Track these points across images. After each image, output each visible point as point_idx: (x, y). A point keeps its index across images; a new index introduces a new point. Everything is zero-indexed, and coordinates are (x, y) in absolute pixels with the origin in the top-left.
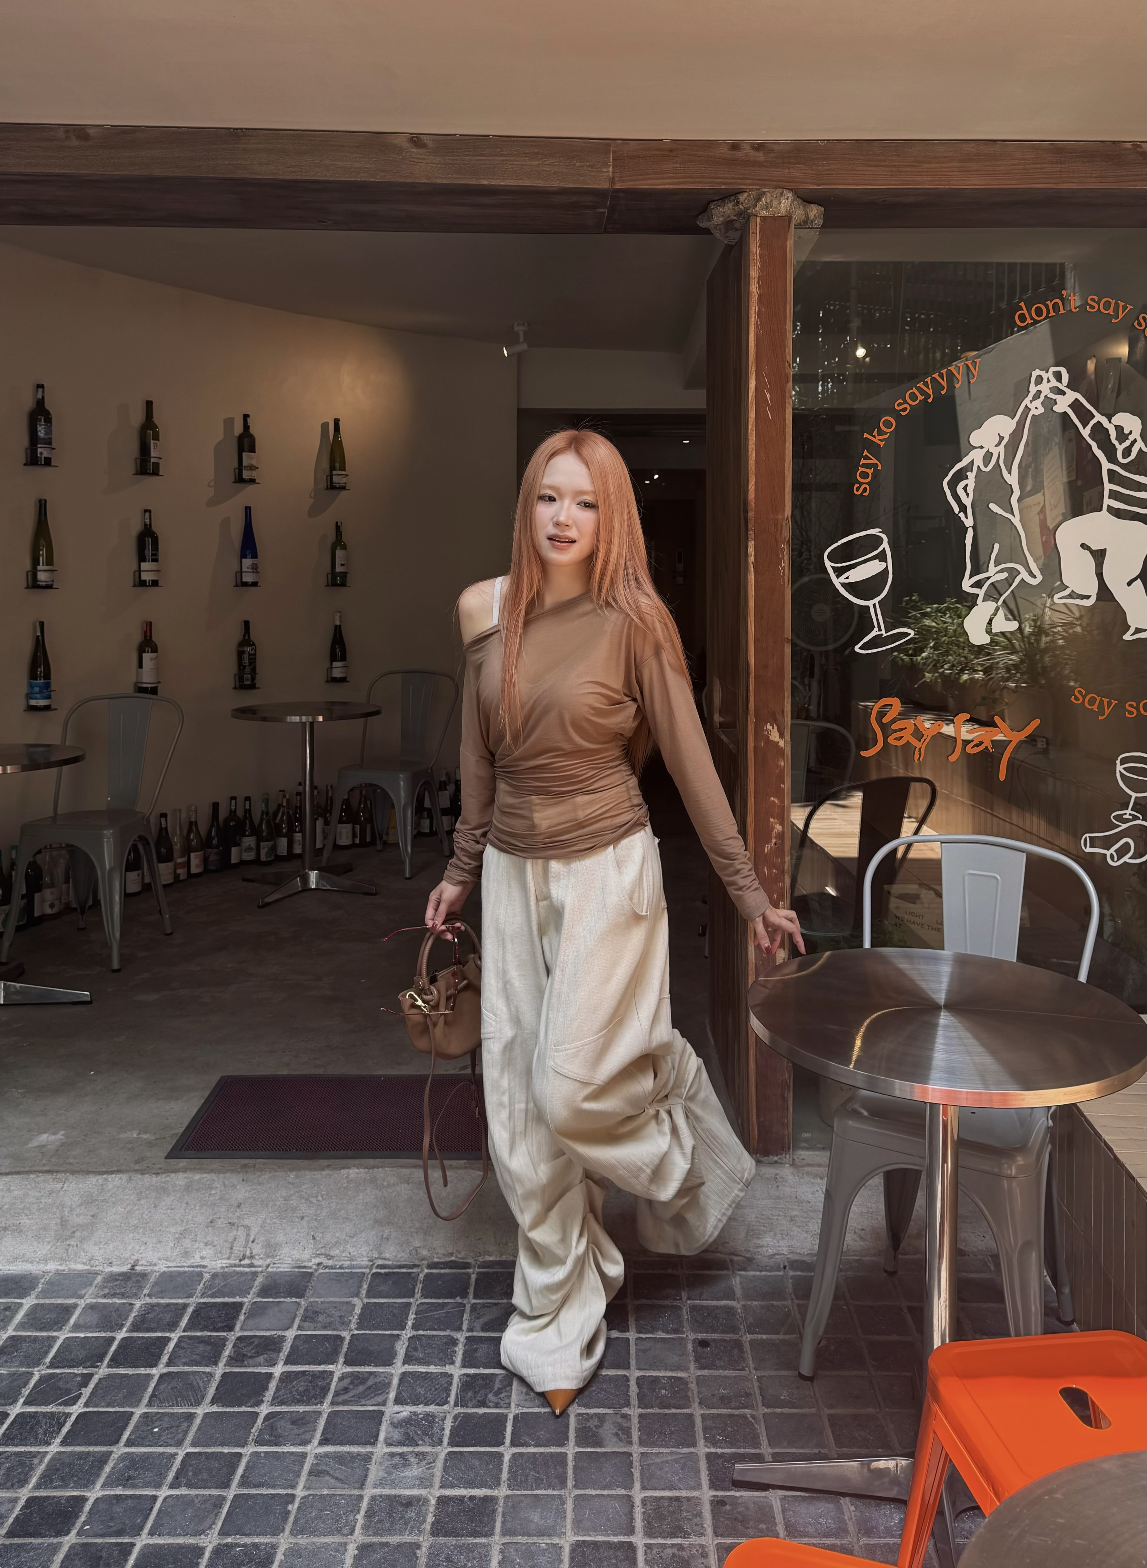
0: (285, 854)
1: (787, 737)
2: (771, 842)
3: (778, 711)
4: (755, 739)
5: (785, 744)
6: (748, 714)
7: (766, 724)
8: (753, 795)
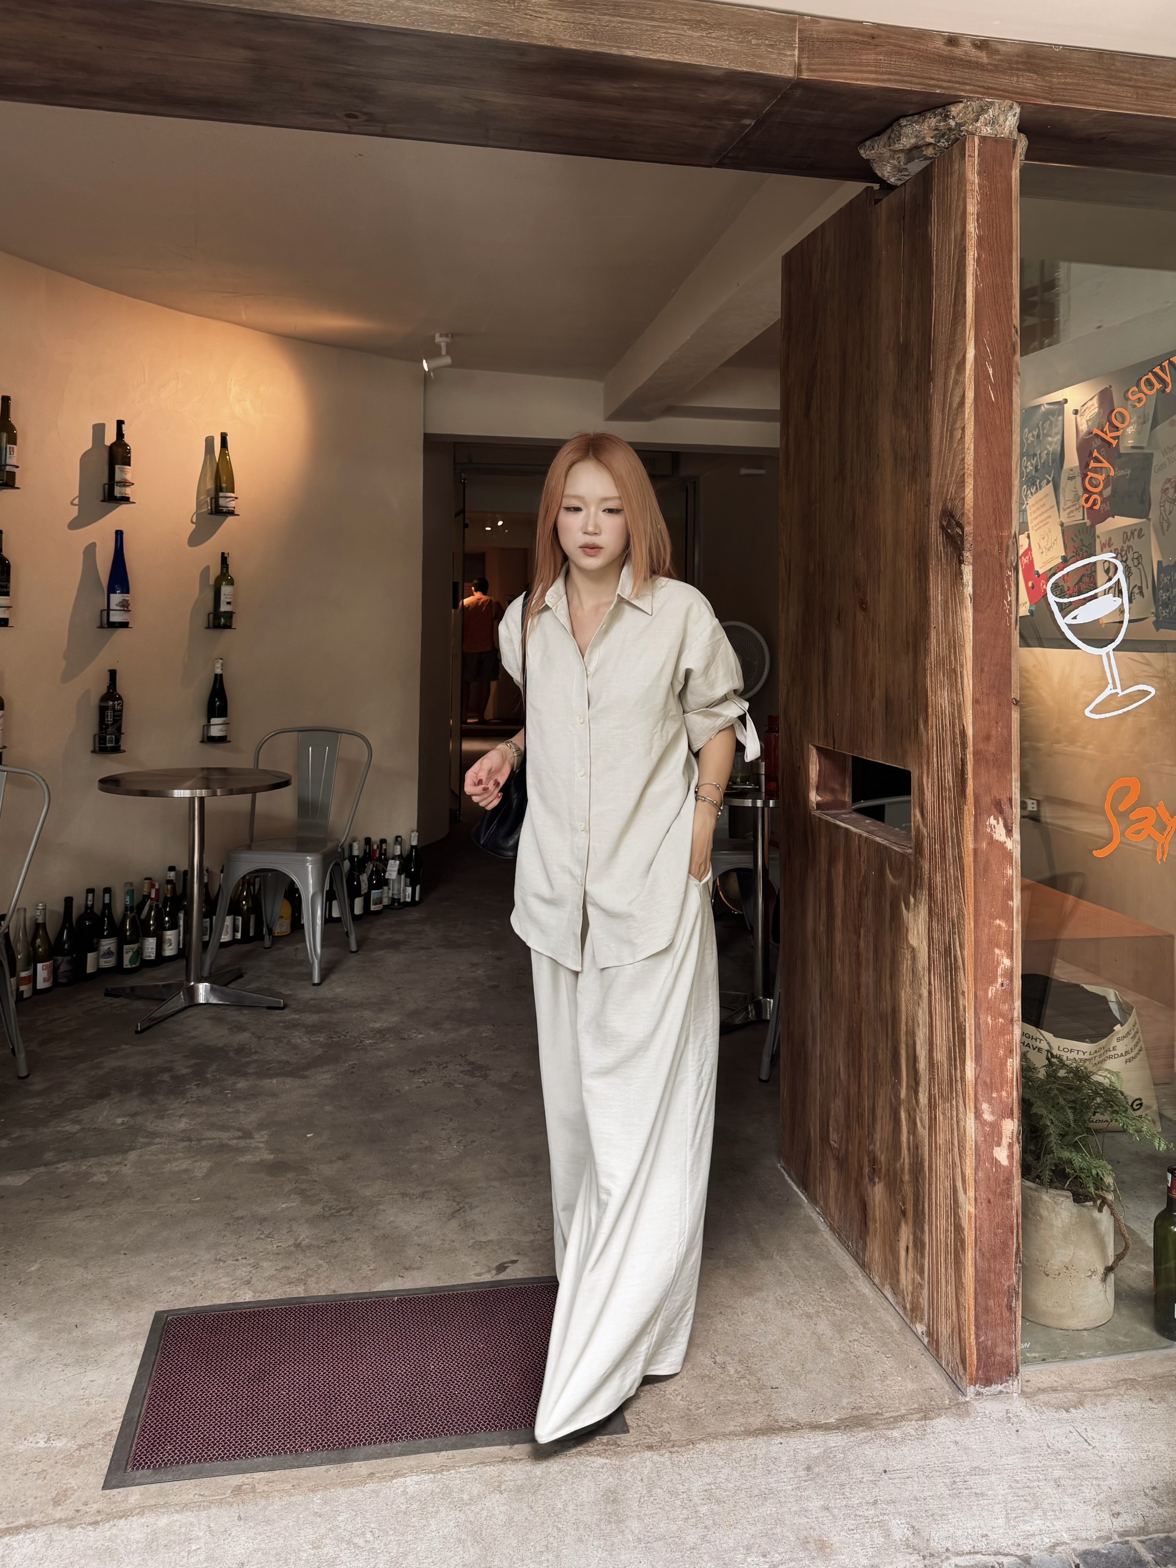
0: (153, 957)
1: (1017, 835)
2: (997, 981)
3: (1004, 800)
4: (976, 839)
5: (1013, 844)
6: (965, 803)
7: (989, 817)
8: (972, 916)
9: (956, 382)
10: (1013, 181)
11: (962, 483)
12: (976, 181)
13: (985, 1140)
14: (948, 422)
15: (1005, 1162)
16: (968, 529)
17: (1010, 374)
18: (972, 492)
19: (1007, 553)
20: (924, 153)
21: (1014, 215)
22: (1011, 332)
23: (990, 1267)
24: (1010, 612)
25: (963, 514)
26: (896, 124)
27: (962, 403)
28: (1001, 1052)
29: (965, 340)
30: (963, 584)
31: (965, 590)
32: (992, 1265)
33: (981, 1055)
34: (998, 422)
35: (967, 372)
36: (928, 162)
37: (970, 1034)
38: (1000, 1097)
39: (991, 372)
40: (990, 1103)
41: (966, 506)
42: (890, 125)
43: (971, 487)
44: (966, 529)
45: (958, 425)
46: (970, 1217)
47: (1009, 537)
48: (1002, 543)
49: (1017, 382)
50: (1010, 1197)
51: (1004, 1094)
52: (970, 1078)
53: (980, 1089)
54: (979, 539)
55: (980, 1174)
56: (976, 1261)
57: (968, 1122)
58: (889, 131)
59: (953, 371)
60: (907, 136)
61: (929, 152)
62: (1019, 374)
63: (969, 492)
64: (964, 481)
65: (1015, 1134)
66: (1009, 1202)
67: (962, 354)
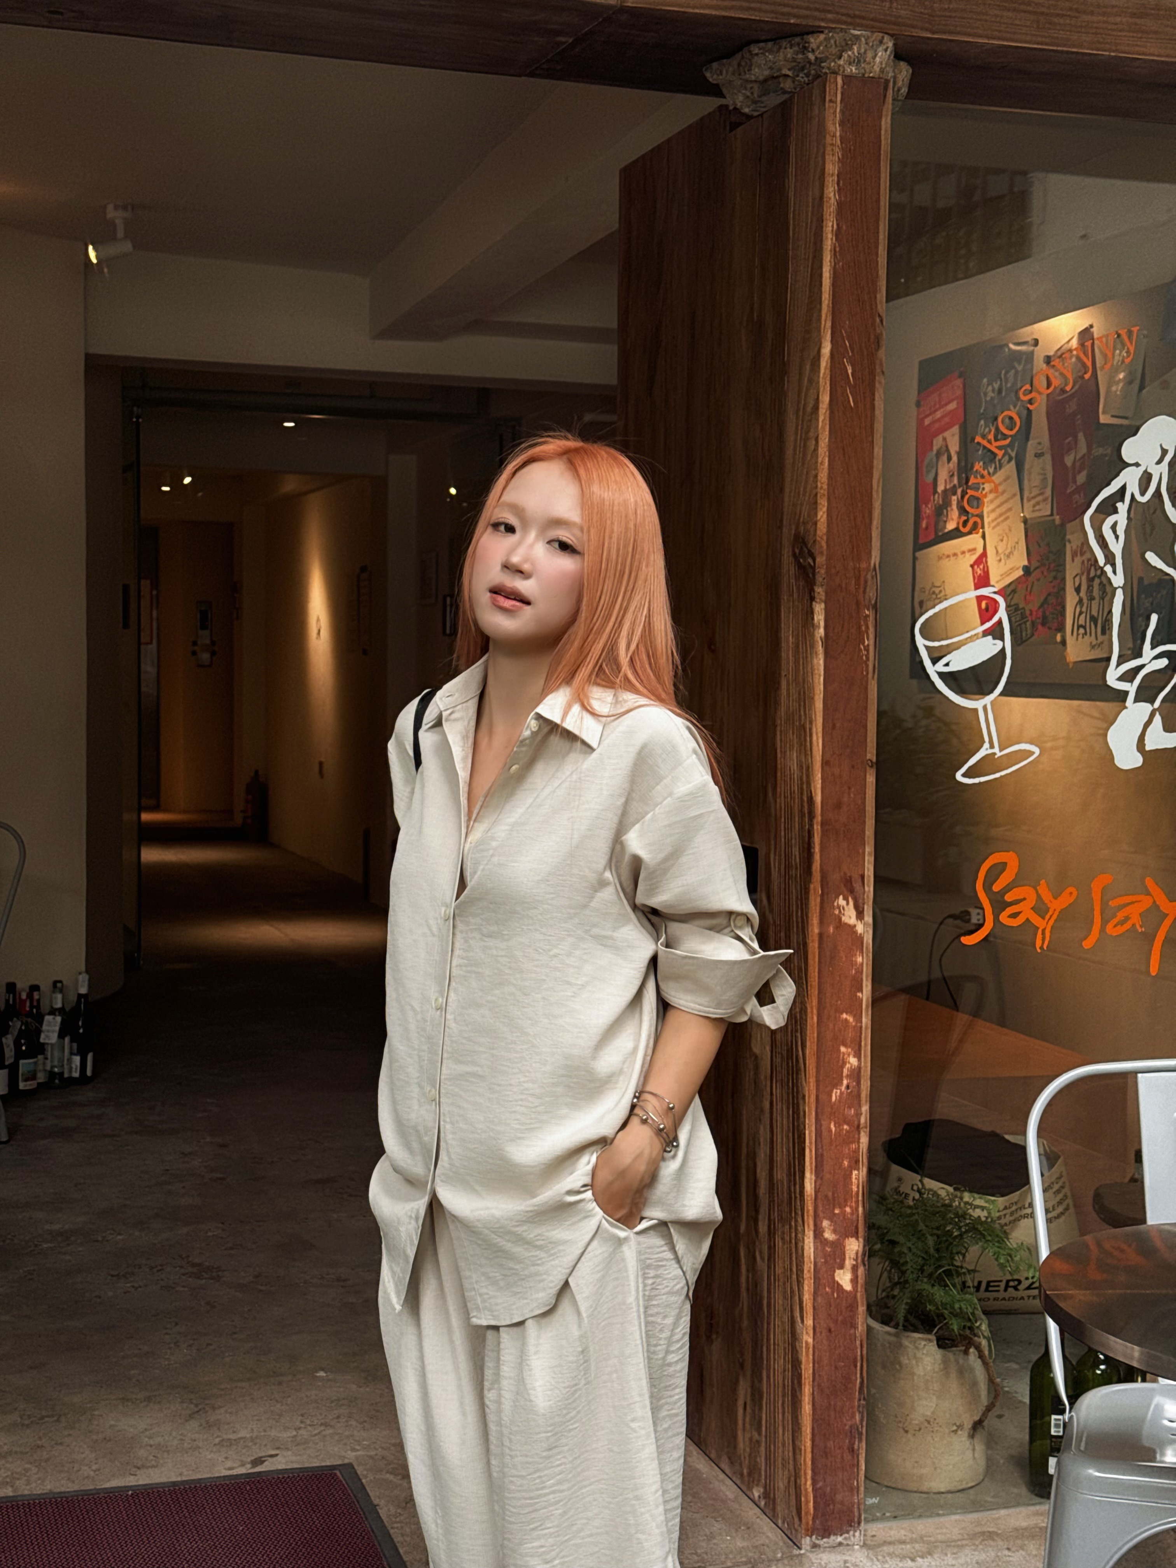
1: (869, 918)
2: (842, 1083)
3: (856, 877)
4: (821, 922)
5: (864, 928)
6: (810, 882)
7: (837, 897)
8: (815, 1011)
9: (810, 381)
10: (883, 132)
11: (815, 505)
12: (838, 134)
13: (826, 1262)
14: (802, 428)
15: (848, 1287)
16: (820, 560)
17: (872, 374)
18: (825, 516)
19: (865, 589)
20: (782, 85)
21: (883, 175)
22: (874, 322)
23: (830, 1404)
24: (868, 659)
25: (815, 541)
26: (746, 49)
27: (816, 408)
28: (846, 1163)
29: (819, 331)
30: (813, 625)
31: (816, 632)
32: (832, 1403)
33: (822, 1166)
34: (857, 432)
35: (822, 371)
36: (787, 96)
37: (811, 1143)
38: (843, 1213)
39: (850, 371)
40: (831, 1220)
41: (818, 532)
42: (740, 49)
43: (825, 509)
44: (818, 560)
45: (812, 434)
46: (807, 1348)
47: (868, 569)
48: (859, 577)
49: (880, 383)
50: (854, 1326)
51: (848, 1209)
52: (809, 1193)
53: (820, 1205)
54: (833, 571)
55: (819, 1299)
56: (813, 1398)
57: (806, 1241)
58: (738, 56)
59: (808, 367)
60: (759, 66)
61: (788, 85)
62: (883, 372)
63: (822, 515)
64: (816, 503)
65: (860, 1254)
66: (852, 1331)
67: (816, 349)
